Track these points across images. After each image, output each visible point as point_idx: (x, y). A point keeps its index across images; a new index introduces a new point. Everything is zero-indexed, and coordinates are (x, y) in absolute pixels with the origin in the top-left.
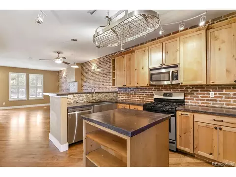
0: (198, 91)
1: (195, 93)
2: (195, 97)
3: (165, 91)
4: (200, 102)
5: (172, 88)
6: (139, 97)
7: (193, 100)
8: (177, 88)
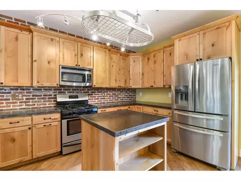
0: (95, 92)
1: (94, 94)
2: (93, 97)
3: (68, 92)
4: (97, 100)
5: (75, 90)
6: (25, 102)
7: (92, 99)
8: (80, 90)
